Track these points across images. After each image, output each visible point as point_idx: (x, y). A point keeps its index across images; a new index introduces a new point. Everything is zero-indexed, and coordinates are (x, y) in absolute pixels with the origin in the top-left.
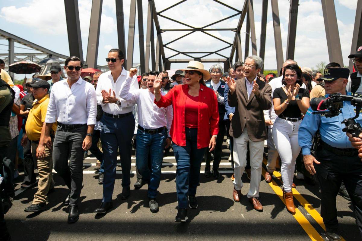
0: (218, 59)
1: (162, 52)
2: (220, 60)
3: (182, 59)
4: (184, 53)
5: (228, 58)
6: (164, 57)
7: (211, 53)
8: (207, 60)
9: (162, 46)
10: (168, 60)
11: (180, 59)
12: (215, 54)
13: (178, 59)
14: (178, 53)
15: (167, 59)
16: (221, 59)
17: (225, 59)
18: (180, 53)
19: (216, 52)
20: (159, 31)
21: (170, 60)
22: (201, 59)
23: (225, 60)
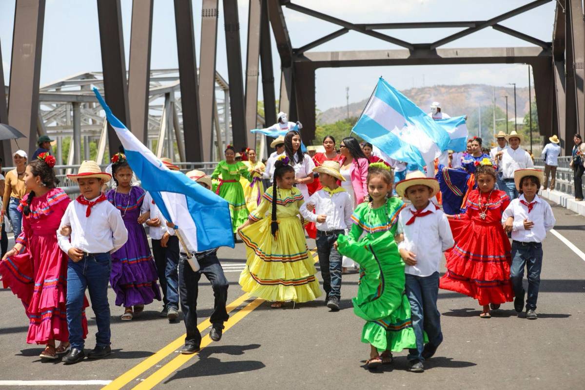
0: (508, 49)
2: (517, 54)
3: (360, 52)
4: (363, 28)
5: (546, 46)
7: (476, 26)
8: (461, 55)
10: (302, 56)
11: (353, 53)
12: (490, 28)
13: (345, 53)
14: (340, 27)
15: (297, 51)
16: (520, 49)
17: (535, 50)
18: (347, 27)
19: (494, 23)
21: (312, 54)
22: (438, 48)
23: (536, 54)
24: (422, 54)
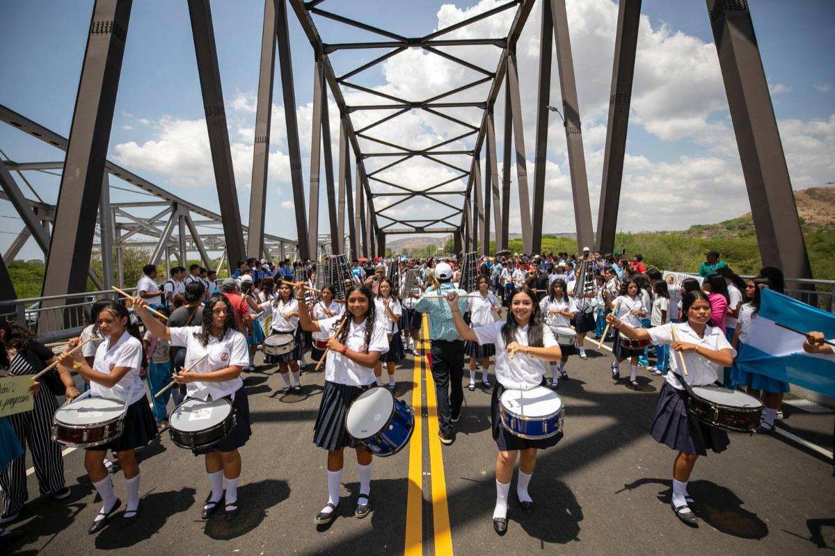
0: (446, 229)
1: (374, 222)
3: (400, 230)
4: (401, 222)
5: (458, 227)
6: (376, 227)
7: (436, 221)
8: (431, 230)
9: (373, 214)
11: (398, 230)
12: (441, 222)
13: (395, 230)
14: (394, 222)
15: (381, 229)
16: (450, 229)
17: (455, 229)
18: (396, 221)
19: (442, 220)
20: (370, 196)
21: (385, 230)
22: (424, 228)
24: (419, 230)
